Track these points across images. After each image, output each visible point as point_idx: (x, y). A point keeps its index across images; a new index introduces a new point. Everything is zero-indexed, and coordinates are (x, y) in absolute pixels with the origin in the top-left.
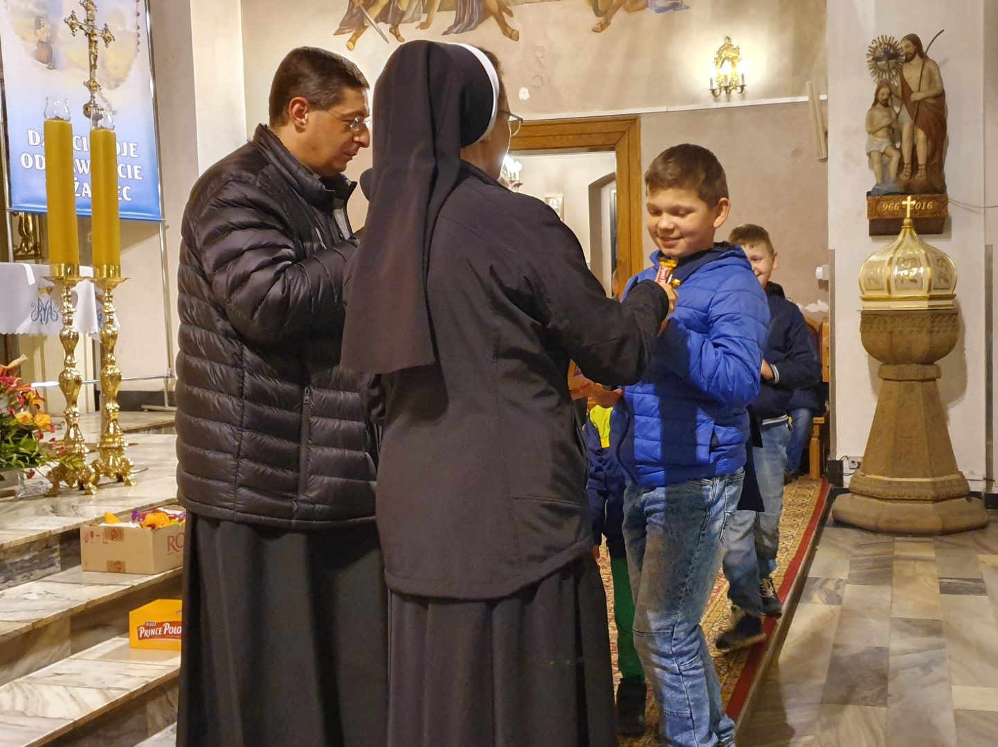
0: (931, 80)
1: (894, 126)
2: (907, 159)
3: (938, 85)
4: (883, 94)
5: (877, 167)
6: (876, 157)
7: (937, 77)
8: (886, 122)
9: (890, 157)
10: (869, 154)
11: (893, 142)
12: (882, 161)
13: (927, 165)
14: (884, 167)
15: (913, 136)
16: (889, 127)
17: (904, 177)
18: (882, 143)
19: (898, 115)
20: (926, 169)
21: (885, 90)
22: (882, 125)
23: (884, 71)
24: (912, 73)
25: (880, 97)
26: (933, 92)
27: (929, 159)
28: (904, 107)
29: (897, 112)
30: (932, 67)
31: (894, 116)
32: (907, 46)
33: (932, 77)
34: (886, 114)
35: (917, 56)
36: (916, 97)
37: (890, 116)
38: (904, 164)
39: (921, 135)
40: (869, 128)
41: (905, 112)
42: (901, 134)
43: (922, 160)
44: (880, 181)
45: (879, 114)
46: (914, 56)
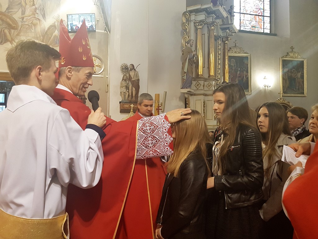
0: (136, 76)
1: (127, 86)
2: (130, 95)
3: (138, 77)
5: (123, 96)
6: (123, 93)
7: (138, 75)
9: (126, 94)
10: (121, 93)
11: (127, 89)
14: (125, 96)
15: (132, 89)
16: (126, 86)
17: (130, 99)
18: (124, 90)
19: (128, 83)
20: (135, 97)
21: (125, 77)
22: (124, 85)
23: (125, 72)
24: (132, 73)
25: (124, 78)
26: (137, 79)
27: (135, 95)
28: (130, 81)
30: (137, 73)
31: (127, 83)
32: (131, 67)
33: (137, 75)
36: (133, 79)
37: (126, 83)
39: (134, 89)
40: (121, 86)
41: (130, 83)
42: (129, 88)
43: (134, 95)
44: (123, 99)
45: (124, 82)
46: (132, 70)
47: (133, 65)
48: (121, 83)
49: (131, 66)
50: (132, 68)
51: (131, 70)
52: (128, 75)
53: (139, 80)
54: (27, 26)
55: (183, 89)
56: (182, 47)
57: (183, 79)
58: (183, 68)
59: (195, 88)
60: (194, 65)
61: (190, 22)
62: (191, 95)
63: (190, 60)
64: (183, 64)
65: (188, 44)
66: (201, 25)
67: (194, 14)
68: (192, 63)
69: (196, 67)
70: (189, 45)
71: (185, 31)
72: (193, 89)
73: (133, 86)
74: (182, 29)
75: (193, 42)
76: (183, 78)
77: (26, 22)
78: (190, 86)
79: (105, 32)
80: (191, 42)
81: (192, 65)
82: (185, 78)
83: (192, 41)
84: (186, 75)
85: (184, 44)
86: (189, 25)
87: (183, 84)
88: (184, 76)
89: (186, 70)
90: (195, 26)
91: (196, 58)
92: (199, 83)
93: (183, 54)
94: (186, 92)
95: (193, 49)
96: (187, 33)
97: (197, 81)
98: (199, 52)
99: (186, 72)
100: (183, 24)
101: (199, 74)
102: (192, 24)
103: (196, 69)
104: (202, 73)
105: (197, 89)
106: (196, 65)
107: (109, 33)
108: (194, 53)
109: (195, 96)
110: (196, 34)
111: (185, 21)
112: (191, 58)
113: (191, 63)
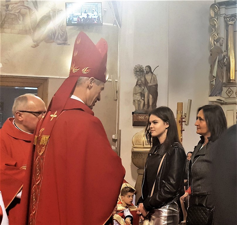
0: (154, 80)
1: (142, 93)
2: (146, 103)
3: (156, 82)
4: (139, 83)
5: (137, 105)
6: (136, 102)
8: (140, 91)
10: (134, 101)
11: (142, 97)
12: (138, 103)
13: (152, 105)
14: (139, 105)
15: (148, 96)
17: (146, 108)
18: (138, 98)
19: (143, 89)
20: (152, 107)
21: (140, 81)
22: (138, 92)
23: (139, 75)
24: (148, 77)
25: (138, 83)
26: (154, 84)
27: (153, 104)
28: (146, 87)
29: (143, 88)
34: (140, 88)
35: (150, 73)
36: (150, 84)
37: (141, 89)
38: (145, 105)
39: (151, 96)
40: (134, 93)
41: (146, 89)
42: (144, 95)
43: (151, 104)
44: (137, 109)
45: (138, 88)
46: (149, 73)
47: (149, 67)
48: (135, 89)
49: (148, 68)
50: (148, 70)
51: (147, 73)
52: (143, 79)
53: (157, 85)
54: (13, 16)
55: (212, 96)
56: (210, 46)
57: (211, 85)
58: (211, 72)
59: (226, 96)
60: (225, 68)
61: (220, 16)
62: (222, 104)
63: (219, 62)
64: (212, 67)
65: (217, 43)
66: (232, 20)
67: (224, 6)
68: (223, 66)
69: (227, 70)
70: (218, 45)
71: (213, 28)
72: (223, 97)
73: (149, 92)
74: (209, 25)
75: (223, 41)
76: (212, 83)
77: (11, 11)
78: (220, 94)
79: (115, 25)
80: (221, 41)
81: (222, 68)
82: (214, 83)
83: (222, 39)
84: (215, 79)
85: (212, 42)
86: (218, 20)
87: (212, 91)
88: (213, 81)
89: (215, 74)
90: (226, 22)
91: (227, 59)
92: (231, 90)
93: (211, 55)
94: (216, 100)
95: (224, 48)
96: (216, 29)
97: (228, 88)
98: (231, 53)
99: (215, 76)
100: (211, 18)
101: (231, 78)
102: (222, 19)
103: (227, 73)
104: (234, 78)
105: (228, 97)
106: (227, 68)
107: (119, 27)
108: (225, 53)
109: (226, 106)
110: (227, 31)
111: (213, 15)
112: (221, 60)
113: (221, 66)
